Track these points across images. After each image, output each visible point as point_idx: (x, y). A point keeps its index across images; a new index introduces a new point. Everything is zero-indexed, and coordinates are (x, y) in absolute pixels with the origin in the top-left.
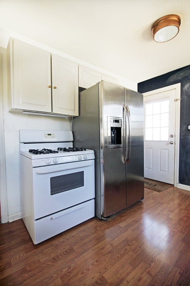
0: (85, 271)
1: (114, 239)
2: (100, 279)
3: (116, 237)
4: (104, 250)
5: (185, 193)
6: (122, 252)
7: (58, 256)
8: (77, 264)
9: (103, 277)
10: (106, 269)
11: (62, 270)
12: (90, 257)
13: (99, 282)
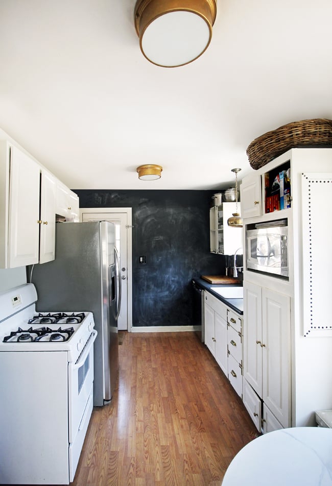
0: (147, 455)
1: (135, 415)
2: (162, 449)
3: (135, 412)
4: (139, 429)
5: (142, 336)
6: (153, 419)
7: (109, 469)
8: (134, 458)
9: (162, 446)
10: (157, 439)
11: (130, 472)
12: (137, 444)
13: (164, 451)
